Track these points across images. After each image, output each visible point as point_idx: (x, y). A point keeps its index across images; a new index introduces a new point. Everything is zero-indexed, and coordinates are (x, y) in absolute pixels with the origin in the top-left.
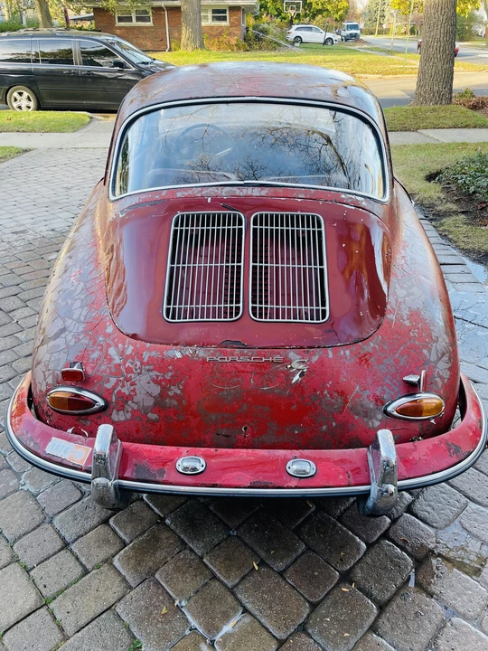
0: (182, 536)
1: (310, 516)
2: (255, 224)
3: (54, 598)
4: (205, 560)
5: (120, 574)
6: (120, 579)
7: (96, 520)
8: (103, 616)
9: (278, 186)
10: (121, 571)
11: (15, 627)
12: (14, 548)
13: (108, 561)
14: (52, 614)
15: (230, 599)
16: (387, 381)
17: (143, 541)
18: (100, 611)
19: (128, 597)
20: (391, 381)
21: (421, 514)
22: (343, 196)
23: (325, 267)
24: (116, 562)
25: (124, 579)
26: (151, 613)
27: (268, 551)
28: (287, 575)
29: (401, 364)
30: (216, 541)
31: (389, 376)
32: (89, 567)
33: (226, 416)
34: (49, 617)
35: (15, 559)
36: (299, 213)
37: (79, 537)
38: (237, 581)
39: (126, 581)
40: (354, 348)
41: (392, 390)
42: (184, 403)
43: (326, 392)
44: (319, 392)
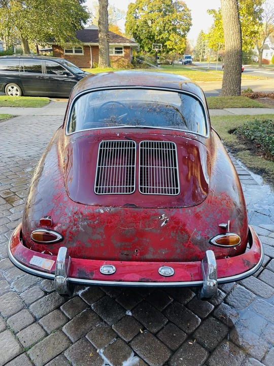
1: (171, 304)
2: (141, 146)
3: (30, 348)
4: (113, 328)
6: (66, 338)
7: (53, 307)
8: (57, 358)
9: (153, 128)
10: (67, 334)
11: (8, 364)
12: (8, 322)
13: (59, 329)
14: (29, 357)
15: (127, 348)
16: (210, 226)
17: (79, 318)
18: (55, 355)
19: (70, 348)
20: (213, 226)
21: (231, 303)
22: (186, 134)
23: (177, 168)
24: (64, 329)
25: (68, 338)
26: (84, 356)
27: (148, 323)
28: (159, 335)
29: (218, 218)
30: (119, 318)
31: (211, 224)
32: (49, 332)
33: (126, 244)
34: (27, 358)
35: (7, 328)
36: (163, 141)
37: (43, 316)
38: (131, 339)
39: (70, 340)
40: (193, 209)
41: (213, 231)
42: (104, 236)
43: (178, 231)
44: (175, 231)
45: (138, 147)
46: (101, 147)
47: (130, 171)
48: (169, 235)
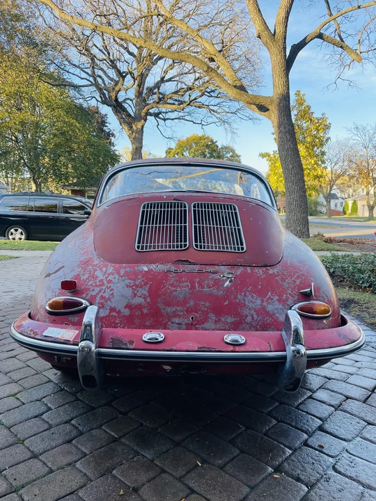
0: (136, 448)
1: (241, 433)
2: (194, 207)
3: (23, 487)
4: (155, 462)
5: (81, 472)
6: (81, 475)
7: (61, 441)
8: (67, 497)
10: (83, 470)
13: (71, 464)
14: (20, 497)
15: (179, 485)
16: (289, 291)
18: (64, 495)
19: (88, 486)
20: (292, 292)
23: (241, 227)
24: (78, 465)
25: (85, 475)
26: (110, 495)
27: (208, 454)
28: (227, 468)
29: (298, 283)
30: (164, 449)
32: (54, 468)
33: (178, 309)
34: (18, 499)
36: (221, 203)
38: (184, 473)
39: (87, 476)
40: (264, 269)
41: (293, 297)
42: (148, 300)
43: (248, 294)
44: (243, 294)
45: (189, 208)
46: (144, 208)
47: (181, 230)
48: (236, 298)
